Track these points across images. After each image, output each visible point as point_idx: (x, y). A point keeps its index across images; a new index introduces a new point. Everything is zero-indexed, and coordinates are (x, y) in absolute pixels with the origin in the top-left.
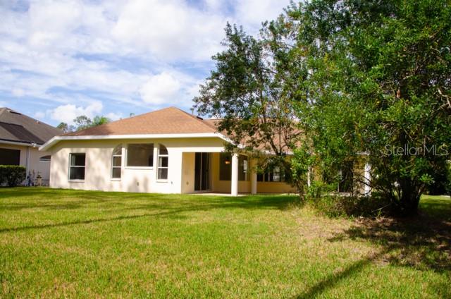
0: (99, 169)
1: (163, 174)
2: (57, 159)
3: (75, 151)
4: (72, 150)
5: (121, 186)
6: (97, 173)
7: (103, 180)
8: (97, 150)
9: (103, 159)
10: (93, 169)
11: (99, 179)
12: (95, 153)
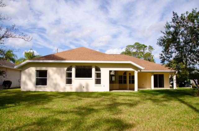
0: (56, 79)
1: (98, 82)
2: (25, 73)
3: (39, 69)
4: (36, 69)
5: (71, 89)
6: (55, 82)
7: (59, 85)
8: (54, 69)
9: (58, 74)
10: (52, 79)
11: (56, 85)
12: (53, 70)
